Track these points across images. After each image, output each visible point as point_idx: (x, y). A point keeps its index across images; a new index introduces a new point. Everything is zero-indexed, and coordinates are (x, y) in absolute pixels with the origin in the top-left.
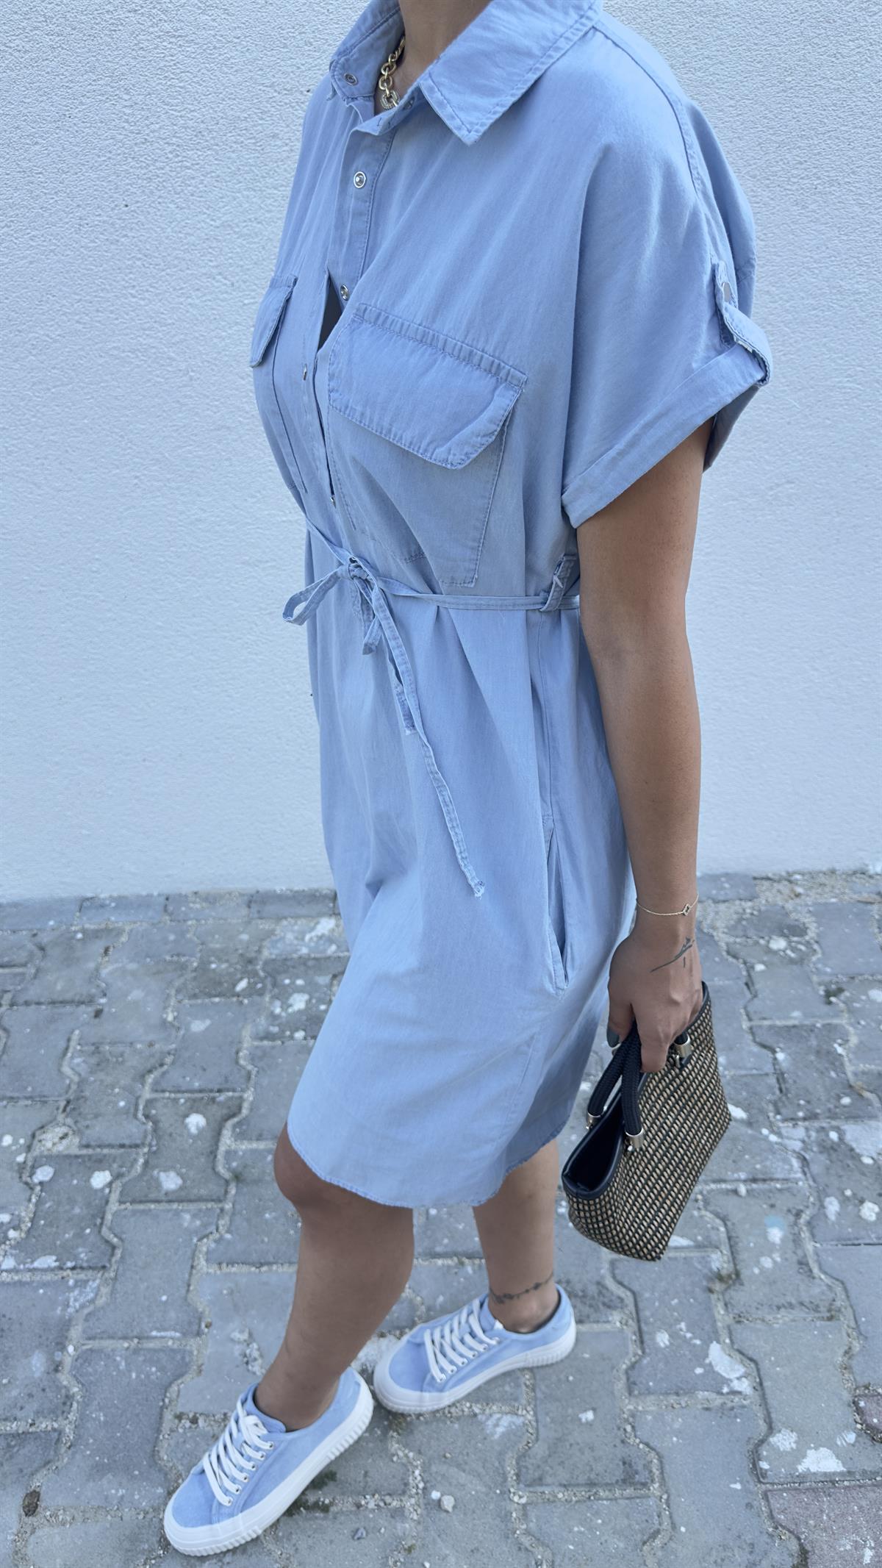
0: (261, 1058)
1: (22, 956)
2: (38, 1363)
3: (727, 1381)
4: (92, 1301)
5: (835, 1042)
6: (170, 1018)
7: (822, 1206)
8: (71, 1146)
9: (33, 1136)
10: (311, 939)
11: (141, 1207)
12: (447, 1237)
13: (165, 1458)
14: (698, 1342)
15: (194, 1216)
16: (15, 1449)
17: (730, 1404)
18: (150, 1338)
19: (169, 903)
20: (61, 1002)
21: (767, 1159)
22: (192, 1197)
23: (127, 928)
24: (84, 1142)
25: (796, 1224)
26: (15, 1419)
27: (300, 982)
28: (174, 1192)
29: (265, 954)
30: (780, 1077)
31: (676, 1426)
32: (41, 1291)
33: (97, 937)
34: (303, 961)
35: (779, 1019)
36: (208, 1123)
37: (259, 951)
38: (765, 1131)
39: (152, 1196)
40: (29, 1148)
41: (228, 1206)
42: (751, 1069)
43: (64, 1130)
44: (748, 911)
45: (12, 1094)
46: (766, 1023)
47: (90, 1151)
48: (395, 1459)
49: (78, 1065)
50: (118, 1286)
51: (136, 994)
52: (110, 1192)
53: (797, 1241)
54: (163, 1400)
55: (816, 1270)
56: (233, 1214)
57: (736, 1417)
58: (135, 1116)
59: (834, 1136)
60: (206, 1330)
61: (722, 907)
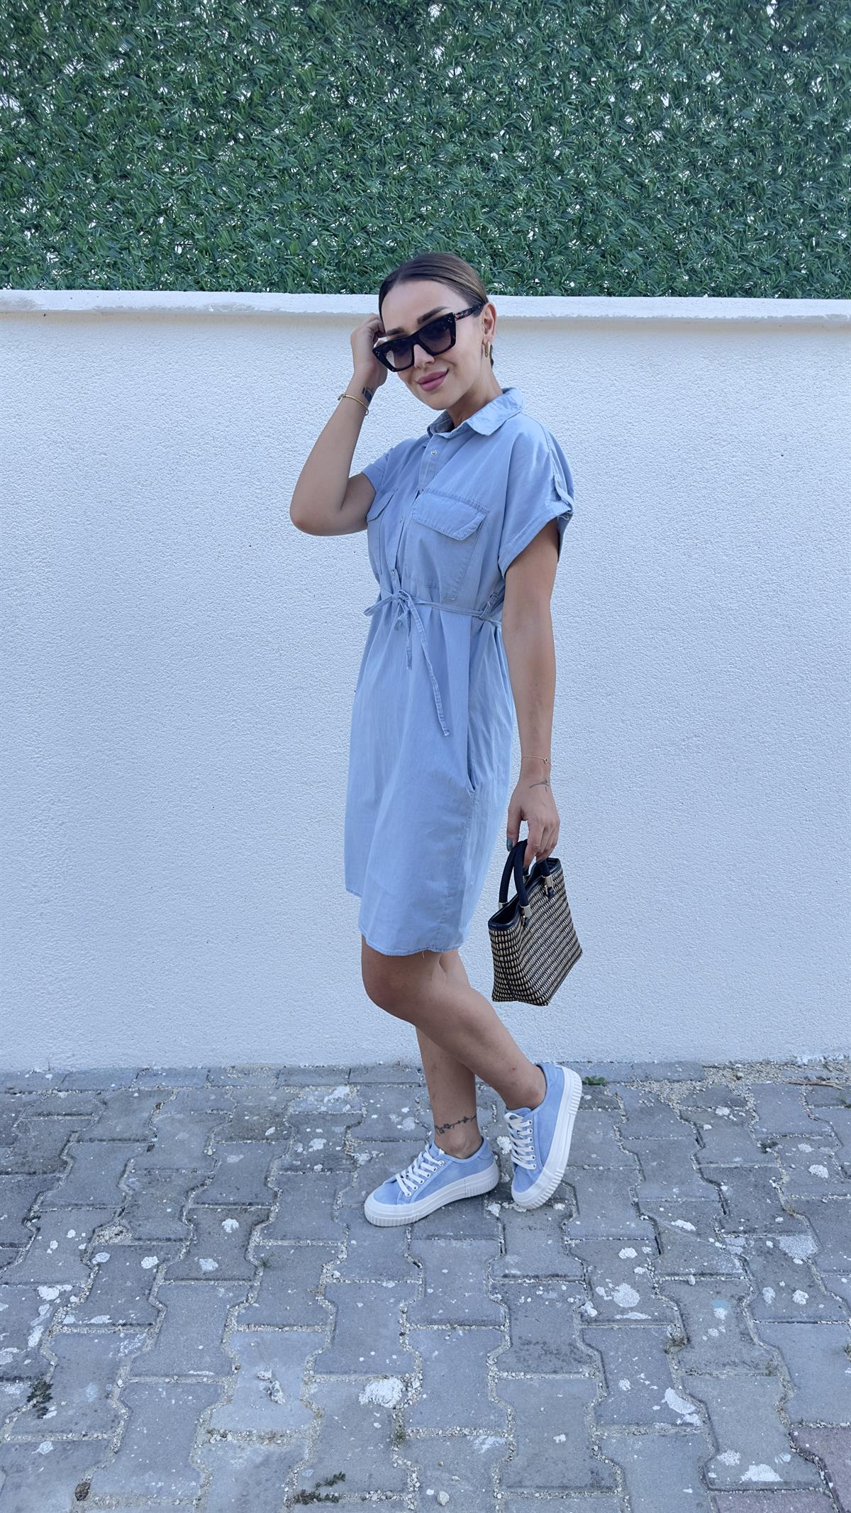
0: (286, 1183)
1: (89, 1108)
2: (91, 1392)
3: (681, 1416)
4: (139, 1349)
5: (770, 1179)
6: (210, 1153)
7: (761, 1293)
8: (127, 1239)
9: (94, 1231)
10: (329, 1100)
11: (183, 1283)
12: (442, 1309)
13: (199, 1461)
14: (655, 1388)
15: (228, 1290)
16: (70, 1452)
17: (683, 1433)
18: (187, 1376)
19: (211, 1076)
20: (120, 1140)
21: (713, 1259)
22: (226, 1277)
23: (175, 1091)
24: (136, 1237)
25: (738, 1305)
26: (71, 1431)
27: (319, 1130)
28: (211, 1272)
29: (291, 1110)
30: (724, 1202)
31: (637, 1447)
32: (96, 1341)
33: (150, 1096)
34: (323, 1116)
35: (724, 1163)
36: (240, 1226)
37: (285, 1109)
38: (712, 1240)
39: (193, 1275)
40: (90, 1240)
41: (257, 1284)
42: (701, 1197)
43: (120, 1228)
44: (698, 1088)
45: (76, 1202)
46: (712, 1166)
47: (141, 1243)
48: (395, 1465)
49: (133, 1183)
50: (162, 1338)
51: (182, 1136)
52: (157, 1272)
53: (739, 1318)
54: (198, 1420)
55: (756, 1340)
56: (261, 1290)
57: (688, 1442)
58: (180, 1220)
59: (769, 1244)
60: (236, 1371)
61: (676, 1085)
